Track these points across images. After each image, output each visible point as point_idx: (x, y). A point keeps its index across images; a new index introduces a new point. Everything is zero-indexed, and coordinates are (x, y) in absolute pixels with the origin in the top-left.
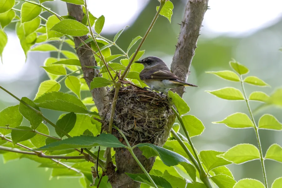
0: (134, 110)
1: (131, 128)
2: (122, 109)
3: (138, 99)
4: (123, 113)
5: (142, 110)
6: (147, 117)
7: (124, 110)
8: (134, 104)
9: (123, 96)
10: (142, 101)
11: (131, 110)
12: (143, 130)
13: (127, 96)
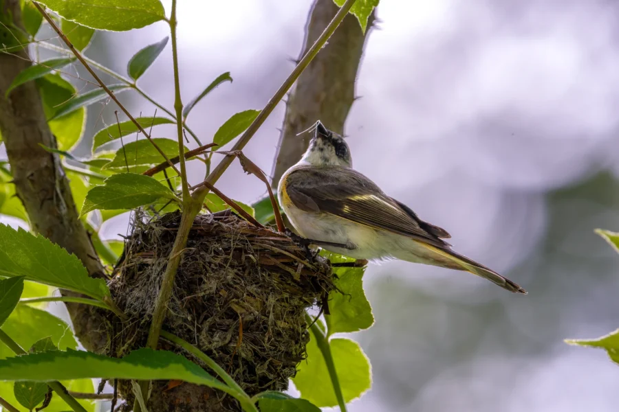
0: (236, 288)
1: (220, 344)
2: (201, 280)
3: (253, 254)
4: (203, 294)
5: (259, 290)
6: (271, 316)
7: (204, 283)
8: (235, 271)
9: (203, 241)
10: (262, 266)
11: (228, 286)
12: (256, 354)
13: (219, 241)
